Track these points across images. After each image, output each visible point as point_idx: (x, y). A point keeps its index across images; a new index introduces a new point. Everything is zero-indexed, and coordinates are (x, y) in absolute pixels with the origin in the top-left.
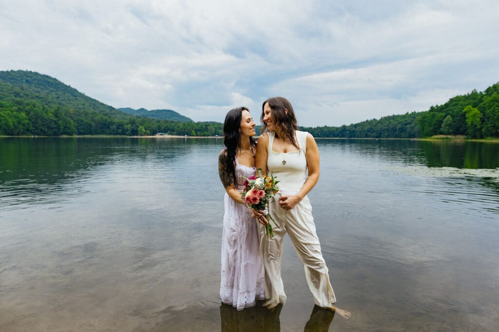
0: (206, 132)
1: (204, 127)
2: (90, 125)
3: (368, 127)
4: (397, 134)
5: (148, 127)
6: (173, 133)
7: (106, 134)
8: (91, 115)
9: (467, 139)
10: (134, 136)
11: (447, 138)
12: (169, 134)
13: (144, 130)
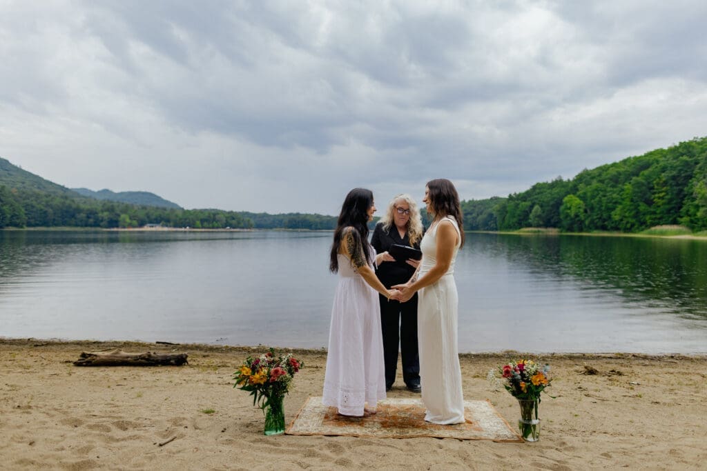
0: (215, 222)
1: (212, 216)
2: (45, 212)
5: (134, 216)
6: (168, 224)
7: (70, 225)
8: (45, 199)
9: (561, 232)
10: (113, 227)
11: (539, 231)
12: (163, 226)
13: (128, 220)
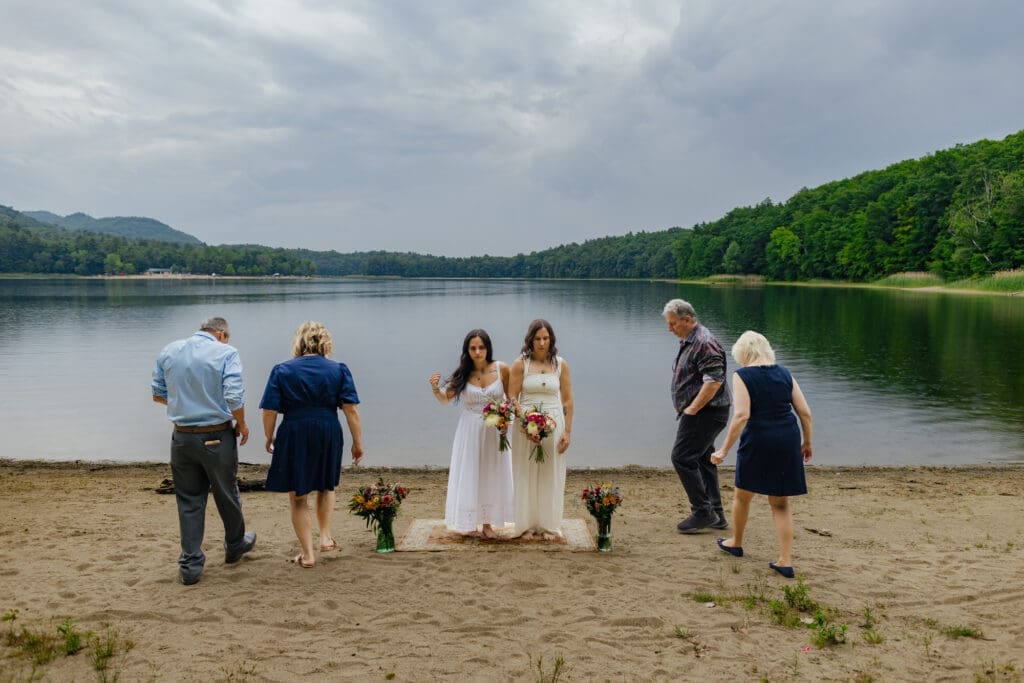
0: (256, 266)
1: (251, 255)
3: (565, 258)
4: (619, 270)
5: (128, 257)
6: (183, 269)
7: (25, 270)
9: (767, 281)
12: (174, 271)
13: (119, 263)
